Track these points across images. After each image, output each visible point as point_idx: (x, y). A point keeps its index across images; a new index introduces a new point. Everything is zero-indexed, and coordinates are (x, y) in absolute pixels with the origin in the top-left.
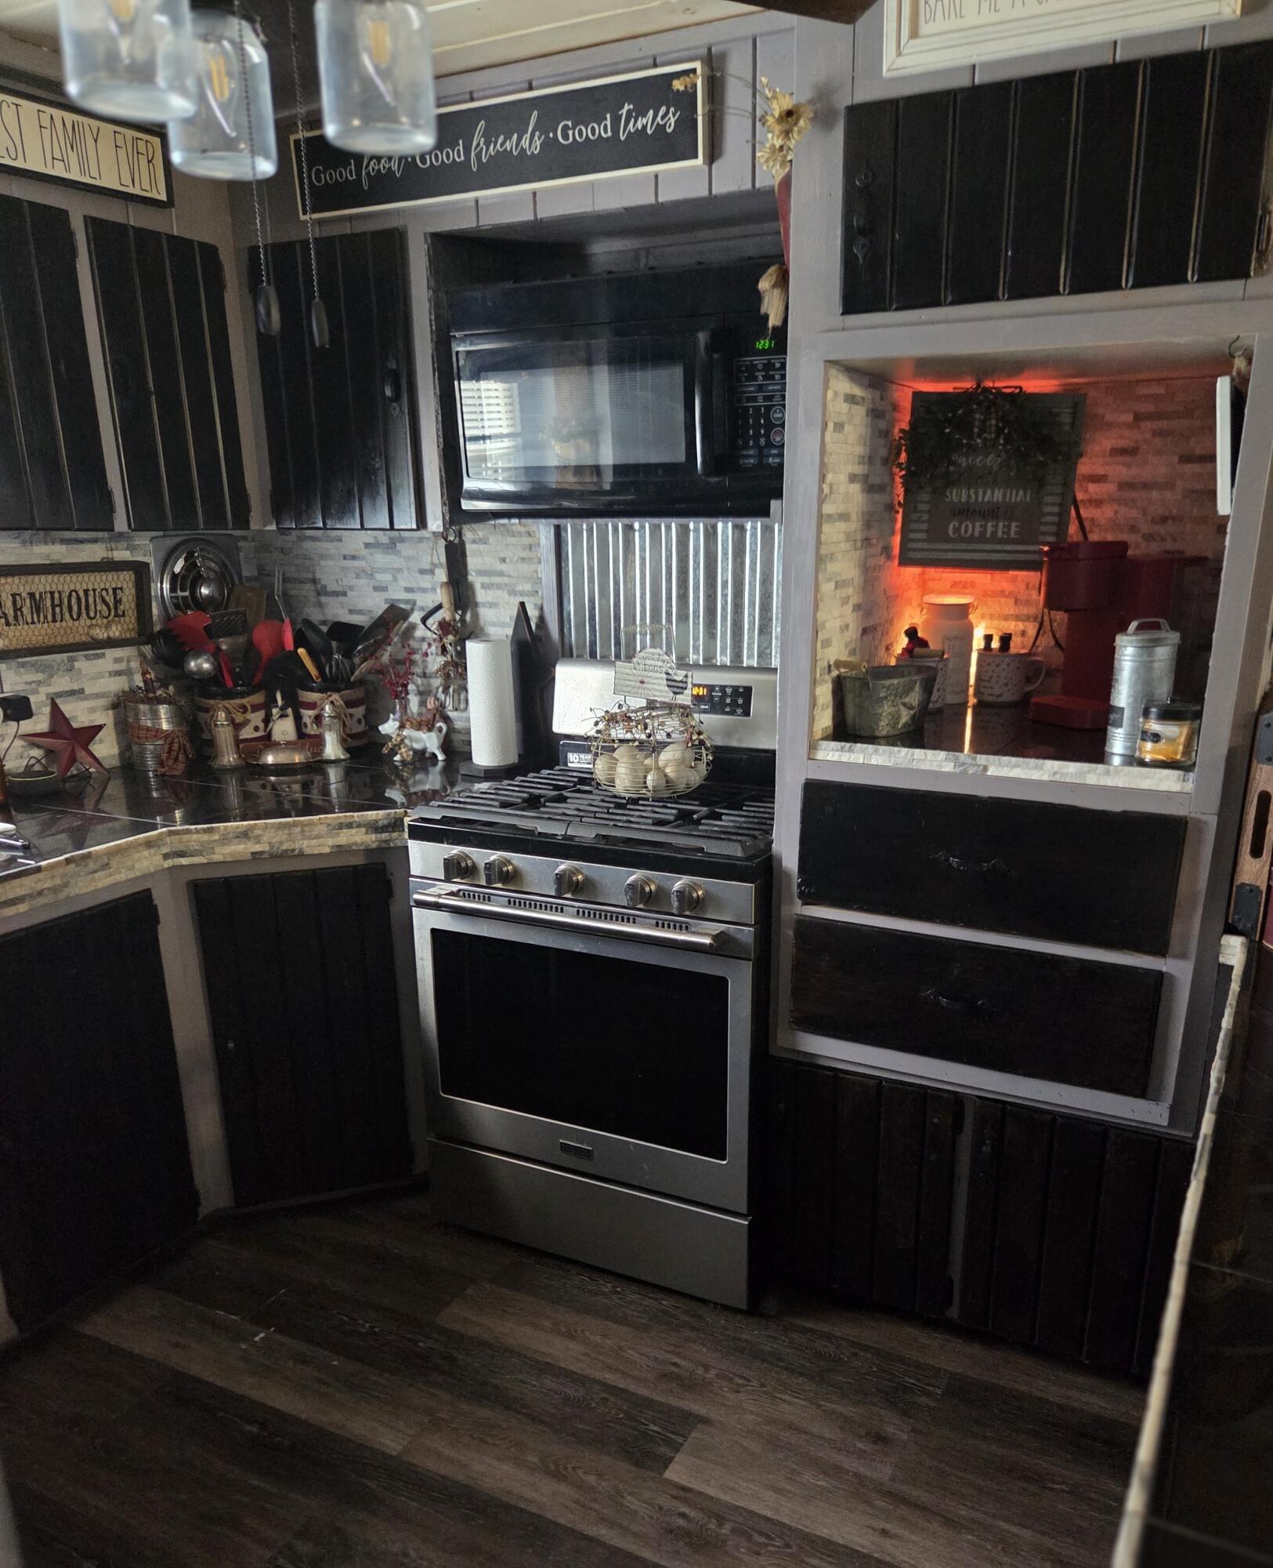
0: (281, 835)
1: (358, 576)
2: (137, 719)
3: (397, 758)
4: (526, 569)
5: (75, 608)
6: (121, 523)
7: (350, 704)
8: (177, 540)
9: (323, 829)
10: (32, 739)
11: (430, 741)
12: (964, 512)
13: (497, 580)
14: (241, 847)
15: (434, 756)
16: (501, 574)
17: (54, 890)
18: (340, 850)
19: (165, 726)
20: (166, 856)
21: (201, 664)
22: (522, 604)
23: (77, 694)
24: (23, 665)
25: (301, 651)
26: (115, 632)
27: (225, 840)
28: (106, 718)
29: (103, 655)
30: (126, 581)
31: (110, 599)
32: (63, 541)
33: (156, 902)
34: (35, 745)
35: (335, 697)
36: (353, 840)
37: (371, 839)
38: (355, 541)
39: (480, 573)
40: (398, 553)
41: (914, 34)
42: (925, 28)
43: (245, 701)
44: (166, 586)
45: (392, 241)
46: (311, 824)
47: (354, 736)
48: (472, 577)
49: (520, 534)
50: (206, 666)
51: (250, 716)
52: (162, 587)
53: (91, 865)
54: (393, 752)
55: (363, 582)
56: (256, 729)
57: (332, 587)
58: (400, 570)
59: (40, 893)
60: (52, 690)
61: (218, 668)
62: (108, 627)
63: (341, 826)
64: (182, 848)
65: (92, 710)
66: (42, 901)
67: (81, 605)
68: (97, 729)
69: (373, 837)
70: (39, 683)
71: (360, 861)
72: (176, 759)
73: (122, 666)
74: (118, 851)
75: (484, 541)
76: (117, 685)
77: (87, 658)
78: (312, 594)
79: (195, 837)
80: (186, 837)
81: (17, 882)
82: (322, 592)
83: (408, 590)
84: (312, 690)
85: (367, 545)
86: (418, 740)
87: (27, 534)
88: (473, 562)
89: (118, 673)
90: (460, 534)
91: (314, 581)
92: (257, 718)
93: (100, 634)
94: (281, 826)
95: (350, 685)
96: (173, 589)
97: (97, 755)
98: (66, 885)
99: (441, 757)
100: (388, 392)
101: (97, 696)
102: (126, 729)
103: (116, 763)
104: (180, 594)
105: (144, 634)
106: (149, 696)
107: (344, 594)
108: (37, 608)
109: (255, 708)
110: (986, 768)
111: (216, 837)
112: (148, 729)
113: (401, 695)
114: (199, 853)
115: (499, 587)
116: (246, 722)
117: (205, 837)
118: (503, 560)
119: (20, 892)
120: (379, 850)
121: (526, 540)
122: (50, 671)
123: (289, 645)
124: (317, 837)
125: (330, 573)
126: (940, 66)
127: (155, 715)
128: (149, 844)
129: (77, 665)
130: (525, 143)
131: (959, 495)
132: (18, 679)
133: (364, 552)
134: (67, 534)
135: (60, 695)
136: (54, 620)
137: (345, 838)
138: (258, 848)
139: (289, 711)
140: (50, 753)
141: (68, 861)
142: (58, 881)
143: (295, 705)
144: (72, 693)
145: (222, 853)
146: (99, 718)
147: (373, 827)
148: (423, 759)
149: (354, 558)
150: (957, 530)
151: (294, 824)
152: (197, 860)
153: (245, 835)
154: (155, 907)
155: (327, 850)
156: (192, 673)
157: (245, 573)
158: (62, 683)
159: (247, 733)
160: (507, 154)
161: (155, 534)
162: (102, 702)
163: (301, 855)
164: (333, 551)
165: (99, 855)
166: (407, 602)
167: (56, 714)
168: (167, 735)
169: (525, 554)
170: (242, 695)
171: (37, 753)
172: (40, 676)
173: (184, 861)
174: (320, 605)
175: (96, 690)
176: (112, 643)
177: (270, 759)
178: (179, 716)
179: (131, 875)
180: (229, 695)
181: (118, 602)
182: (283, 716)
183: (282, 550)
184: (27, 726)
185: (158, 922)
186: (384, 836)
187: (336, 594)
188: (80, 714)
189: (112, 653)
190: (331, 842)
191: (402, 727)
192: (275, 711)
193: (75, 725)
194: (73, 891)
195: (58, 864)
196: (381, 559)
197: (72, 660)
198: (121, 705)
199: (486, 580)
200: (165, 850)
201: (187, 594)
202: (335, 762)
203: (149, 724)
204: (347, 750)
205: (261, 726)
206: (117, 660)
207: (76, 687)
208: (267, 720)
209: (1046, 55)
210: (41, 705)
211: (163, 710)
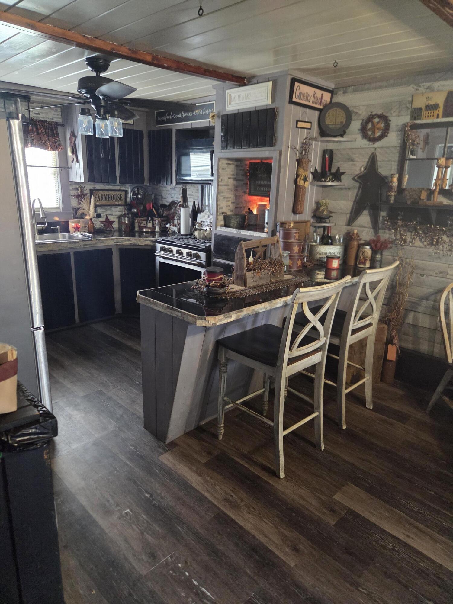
0: (135, 241)
1: (169, 195)
2: (121, 220)
3: (169, 232)
4: (196, 194)
5: (112, 198)
6: (118, 182)
7: (162, 221)
8: (135, 186)
9: (143, 241)
10: (102, 222)
11: (175, 229)
12: (260, 185)
13: (191, 196)
14: (128, 242)
15: (176, 233)
16: (192, 195)
17: (94, 244)
18: (146, 245)
19: (126, 222)
20: (115, 242)
21: (135, 210)
22: (194, 202)
23: (111, 214)
24: (102, 208)
25: (153, 209)
26: (120, 203)
27: (125, 240)
28: (117, 220)
29: (117, 208)
30: (123, 193)
31: (120, 197)
32: (112, 185)
33: (113, 251)
34: (102, 223)
35: (159, 219)
36: (148, 243)
37: (151, 243)
38: (169, 187)
39: (189, 195)
40: (175, 190)
41: (230, 104)
42: (231, 103)
43: (142, 219)
44: (131, 195)
45: (170, 131)
46: (141, 239)
47: (162, 228)
48: (188, 196)
49: (196, 187)
50: (135, 211)
51: (143, 222)
52: (130, 195)
53: (101, 241)
54: (168, 231)
55: (169, 196)
56: (144, 224)
57: (164, 197)
58: (175, 194)
59: (91, 244)
60: (106, 213)
61: (137, 211)
62: (118, 202)
63: (146, 240)
64: (118, 241)
65: (114, 218)
66: (91, 246)
67: (113, 198)
68: (114, 222)
69: (152, 243)
70: (104, 212)
71: (150, 248)
72: (127, 229)
73: (121, 210)
74: (106, 240)
75: (190, 188)
76: (120, 213)
77: (114, 208)
78: (161, 198)
79: (120, 239)
80: (118, 239)
81: (88, 241)
82: (162, 198)
83: (177, 198)
84: (156, 217)
85: (171, 188)
86: (173, 229)
87: (105, 184)
88: (188, 192)
89: (120, 211)
90: (186, 187)
91: (161, 196)
92: (144, 222)
93: (117, 203)
94: (135, 239)
95: (163, 217)
96: (133, 196)
97: (113, 227)
98: (96, 244)
99: (177, 233)
100: (167, 159)
101: (115, 215)
102: (120, 223)
103: (117, 229)
104: (134, 197)
105: (126, 204)
106: (124, 216)
107: (166, 198)
108: (105, 198)
109: (144, 220)
110: (240, 232)
111: (124, 240)
112: (123, 222)
113: (173, 219)
114: (120, 242)
115: (192, 198)
116: (142, 223)
117: (122, 240)
118: (193, 192)
119: (88, 243)
120: (153, 246)
121: (197, 188)
122: (106, 210)
123: (151, 208)
124: (142, 242)
125: (164, 194)
126: (233, 109)
127: (125, 220)
128: (112, 239)
129: (112, 209)
130: (189, 114)
131: (258, 182)
132: (100, 210)
133: (170, 190)
134: (113, 184)
135: (108, 214)
136: (108, 200)
137: (147, 243)
138: (131, 243)
139: (151, 221)
140: (105, 225)
141: (97, 240)
142: (95, 243)
143: (153, 220)
144: (110, 214)
145: (125, 243)
146: (115, 220)
147: (152, 241)
148: (174, 233)
149: (168, 191)
150: (259, 189)
151: (138, 239)
152: (120, 244)
153: (129, 240)
154: (112, 252)
155: (143, 245)
156: (133, 212)
157: (149, 193)
158: (109, 212)
159: (142, 225)
160: (187, 116)
161: (130, 185)
162: (116, 217)
163: (139, 245)
164: (165, 189)
165: (102, 240)
166: (176, 200)
167: (107, 218)
168: (126, 224)
169: (197, 191)
170: (142, 217)
171: (102, 225)
172: (104, 210)
173: (118, 244)
174: (162, 201)
175: (116, 214)
176: (119, 205)
177: (144, 230)
178: (129, 220)
179: (108, 244)
180: (140, 217)
181: (121, 197)
182: (150, 222)
183: (157, 189)
184: (101, 219)
185: (113, 254)
186: (154, 243)
187: (165, 198)
188: (111, 218)
189: (119, 207)
190: (144, 243)
191: (170, 226)
192: (148, 221)
193: (110, 220)
194: (97, 245)
195: (95, 240)
196: (173, 191)
197: (111, 208)
198: (119, 217)
199: (190, 196)
200: (115, 241)
201: (135, 197)
202: (157, 232)
203: (124, 221)
204: (160, 230)
205: (145, 224)
206: (120, 209)
207: (111, 213)
208: (147, 223)
209: (247, 108)
210: (104, 216)
211: (126, 219)
